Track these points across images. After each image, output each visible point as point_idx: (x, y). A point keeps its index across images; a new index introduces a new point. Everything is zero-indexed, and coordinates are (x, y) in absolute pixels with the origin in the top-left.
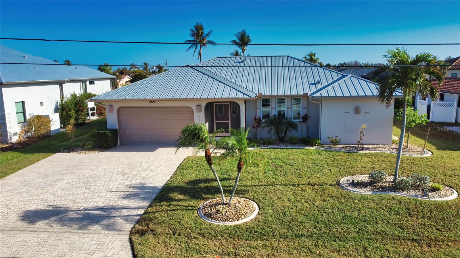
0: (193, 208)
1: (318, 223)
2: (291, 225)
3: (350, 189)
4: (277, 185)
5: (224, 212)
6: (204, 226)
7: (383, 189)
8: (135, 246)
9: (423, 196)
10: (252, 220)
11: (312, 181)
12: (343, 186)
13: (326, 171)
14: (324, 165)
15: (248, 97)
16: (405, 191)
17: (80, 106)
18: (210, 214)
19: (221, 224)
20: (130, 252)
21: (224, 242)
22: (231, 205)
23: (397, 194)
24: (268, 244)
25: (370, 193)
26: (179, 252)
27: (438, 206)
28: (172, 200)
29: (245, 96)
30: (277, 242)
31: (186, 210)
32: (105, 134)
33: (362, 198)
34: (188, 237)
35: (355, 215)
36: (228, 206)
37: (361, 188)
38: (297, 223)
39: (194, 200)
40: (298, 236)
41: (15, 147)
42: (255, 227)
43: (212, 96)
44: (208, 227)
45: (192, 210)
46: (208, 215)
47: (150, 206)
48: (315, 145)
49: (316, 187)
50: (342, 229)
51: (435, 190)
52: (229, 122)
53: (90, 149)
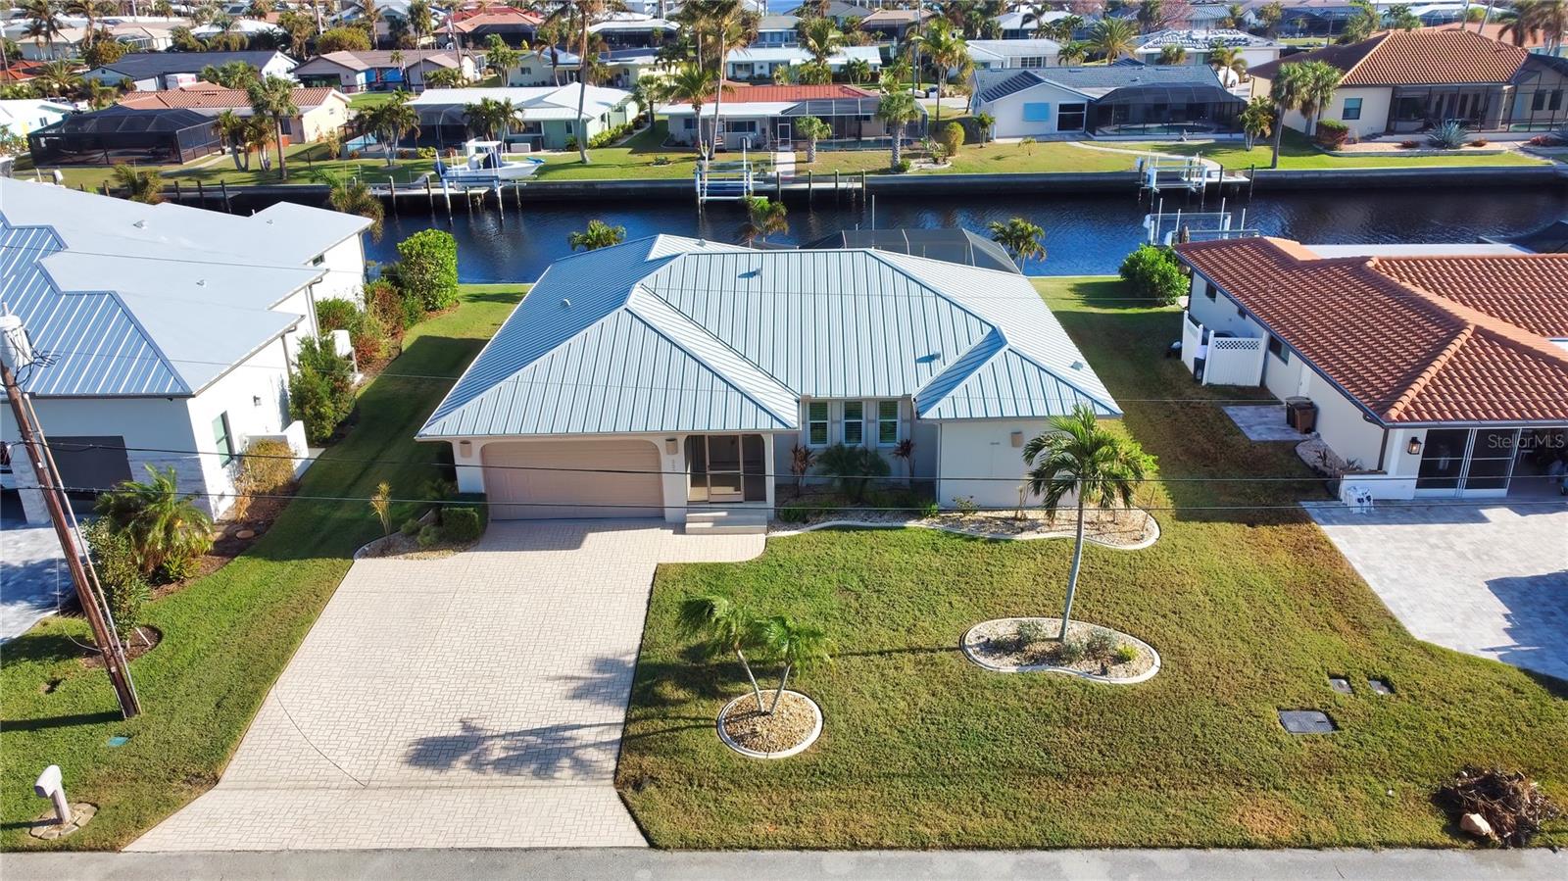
0: (708, 722)
1: (920, 747)
2: (877, 755)
3: (981, 659)
4: (851, 654)
5: (765, 732)
6: (737, 763)
7: (1038, 660)
8: (640, 815)
9: (1102, 674)
10: (812, 746)
11: (917, 640)
12: (970, 651)
13: (943, 609)
14: (942, 590)
15: (782, 427)
16: (1074, 665)
17: (336, 380)
18: (741, 736)
19: (761, 756)
20: (633, 825)
21: (774, 797)
22: (776, 716)
23: (1060, 670)
24: (843, 796)
25: (1014, 669)
26: (711, 821)
27: (1120, 699)
28: (664, 702)
29: (777, 426)
30: (856, 792)
31: (697, 727)
32: (466, 515)
33: (1000, 684)
34: (714, 788)
35: (981, 728)
36: (770, 717)
37: (1000, 658)
38: (887, 750)
39: (705, 703)
40: (889, 776)
41: (238, 535)
42: (820, 762)
43: (701, 427)
44: (741, 764)
45: (707, 726)
46: (739, 739)
47: (628, 721)
48: (926, 516)
49: (922, 656)
50: (957, 759)
51: (1121, 659)
52: (741, 471)
53: (432, 547)
